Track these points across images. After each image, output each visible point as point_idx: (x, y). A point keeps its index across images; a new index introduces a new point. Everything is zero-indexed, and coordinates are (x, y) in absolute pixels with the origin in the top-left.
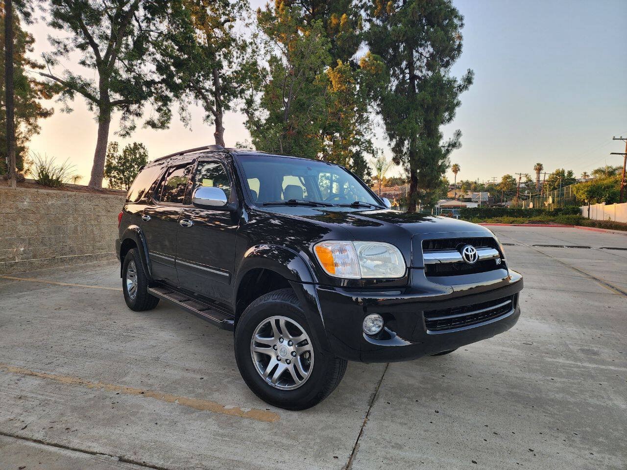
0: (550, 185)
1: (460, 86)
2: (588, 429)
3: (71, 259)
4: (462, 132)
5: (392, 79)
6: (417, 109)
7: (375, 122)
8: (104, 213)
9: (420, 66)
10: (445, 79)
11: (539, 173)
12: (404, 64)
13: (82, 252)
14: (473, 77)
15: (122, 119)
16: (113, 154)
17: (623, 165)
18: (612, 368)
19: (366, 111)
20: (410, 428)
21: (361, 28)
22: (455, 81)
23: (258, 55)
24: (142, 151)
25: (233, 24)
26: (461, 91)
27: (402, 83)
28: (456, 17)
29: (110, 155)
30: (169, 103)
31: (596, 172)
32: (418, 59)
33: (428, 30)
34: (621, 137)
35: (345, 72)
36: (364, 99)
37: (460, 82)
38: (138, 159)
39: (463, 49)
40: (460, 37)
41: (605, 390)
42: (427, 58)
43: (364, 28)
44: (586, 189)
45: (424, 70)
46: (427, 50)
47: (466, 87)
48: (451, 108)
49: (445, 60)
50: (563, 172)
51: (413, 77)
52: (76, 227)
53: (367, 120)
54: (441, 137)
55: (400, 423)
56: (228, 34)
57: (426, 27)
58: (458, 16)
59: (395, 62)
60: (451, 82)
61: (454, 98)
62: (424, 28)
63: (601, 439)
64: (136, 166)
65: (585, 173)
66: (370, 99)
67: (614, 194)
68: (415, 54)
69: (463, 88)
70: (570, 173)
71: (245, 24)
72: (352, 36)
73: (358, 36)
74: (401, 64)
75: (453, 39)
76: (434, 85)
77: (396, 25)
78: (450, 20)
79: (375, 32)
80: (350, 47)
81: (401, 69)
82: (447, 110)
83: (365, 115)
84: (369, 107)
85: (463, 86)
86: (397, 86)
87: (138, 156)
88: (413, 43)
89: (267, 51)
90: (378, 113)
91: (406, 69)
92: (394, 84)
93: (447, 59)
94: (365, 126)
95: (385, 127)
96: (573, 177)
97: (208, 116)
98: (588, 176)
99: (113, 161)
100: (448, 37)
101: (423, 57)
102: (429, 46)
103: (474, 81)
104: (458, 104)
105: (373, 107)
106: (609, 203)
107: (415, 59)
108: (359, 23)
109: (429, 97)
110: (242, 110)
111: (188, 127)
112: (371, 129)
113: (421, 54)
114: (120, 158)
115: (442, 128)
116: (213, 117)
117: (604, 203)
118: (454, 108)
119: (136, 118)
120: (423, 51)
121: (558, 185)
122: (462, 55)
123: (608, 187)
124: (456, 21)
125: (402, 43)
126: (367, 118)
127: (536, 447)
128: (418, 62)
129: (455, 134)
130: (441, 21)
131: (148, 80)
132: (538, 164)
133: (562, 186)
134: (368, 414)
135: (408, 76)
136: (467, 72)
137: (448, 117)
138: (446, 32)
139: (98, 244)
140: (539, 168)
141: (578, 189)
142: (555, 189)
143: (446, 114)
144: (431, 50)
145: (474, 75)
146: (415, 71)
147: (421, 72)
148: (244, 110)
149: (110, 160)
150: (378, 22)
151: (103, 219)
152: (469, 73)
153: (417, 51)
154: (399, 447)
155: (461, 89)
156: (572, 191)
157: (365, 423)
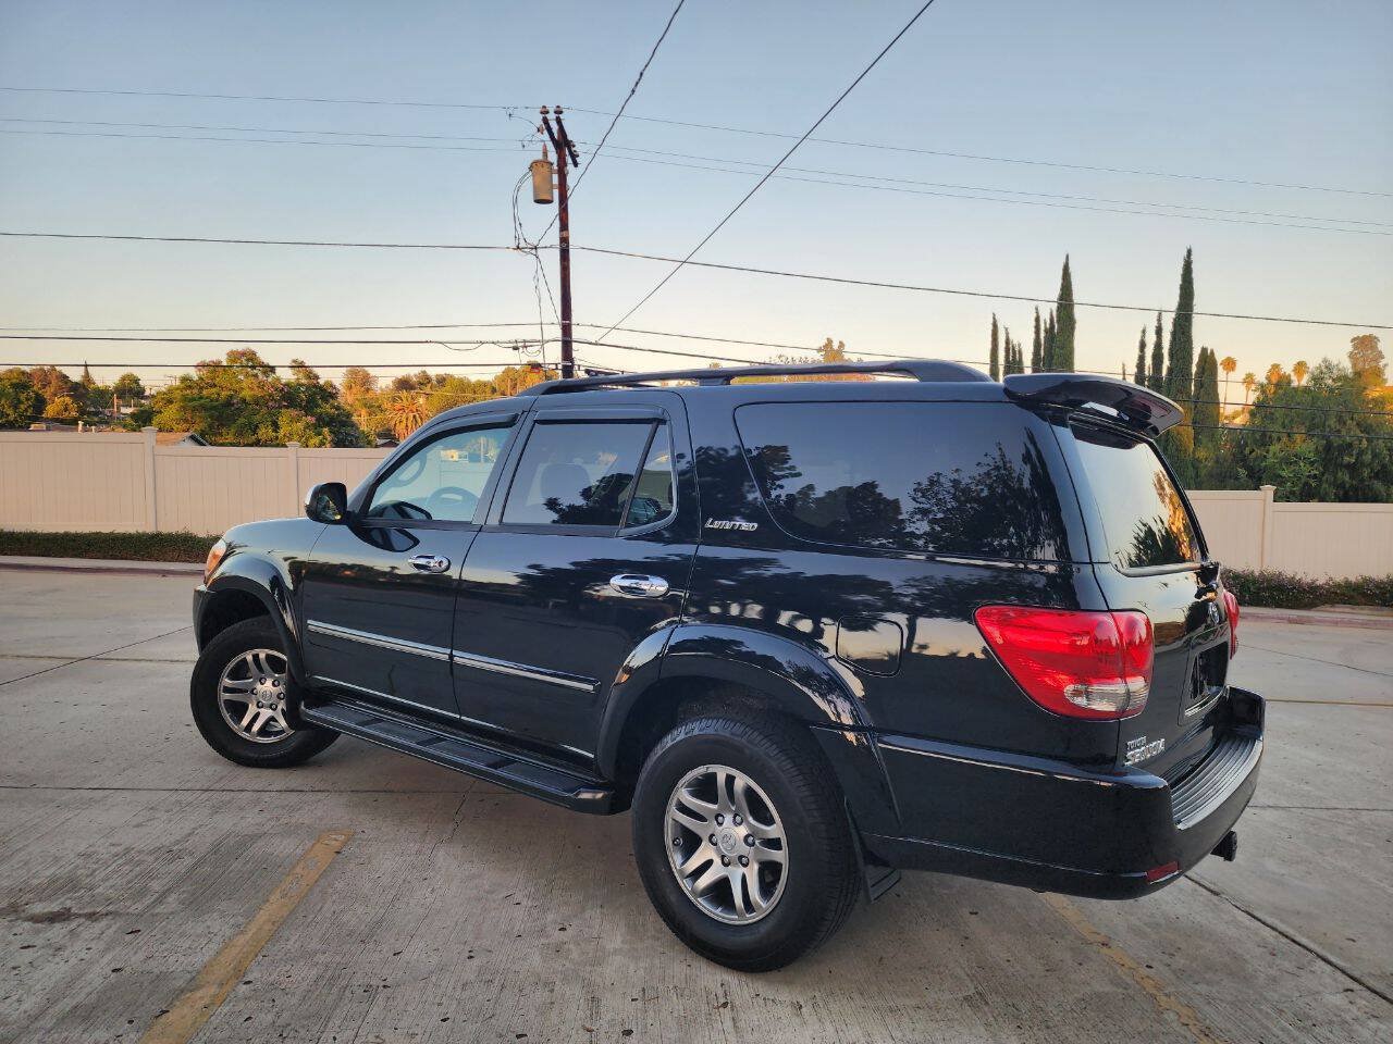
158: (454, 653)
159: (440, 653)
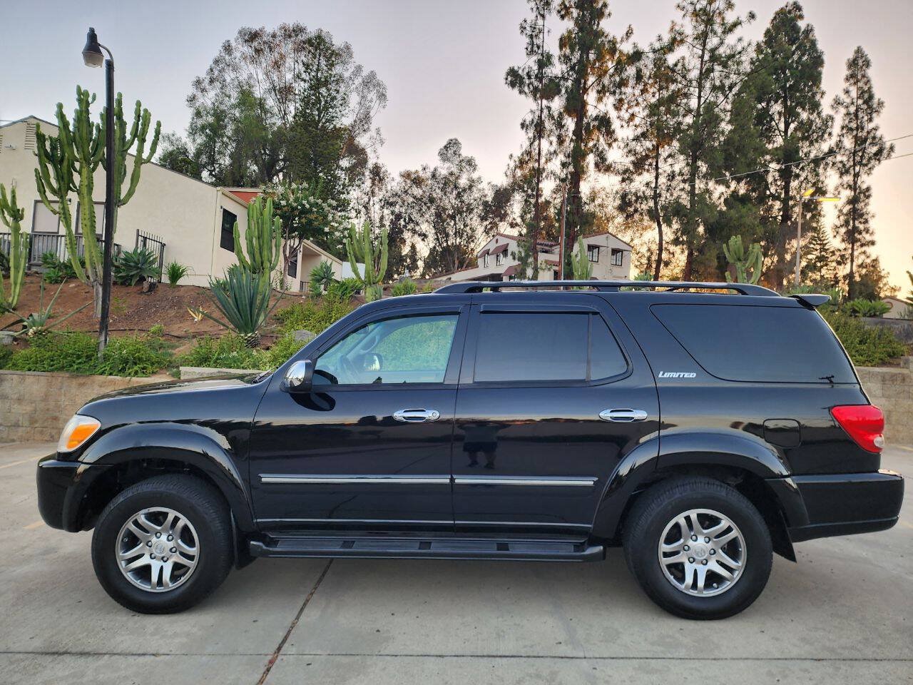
158: (455, 477)
159: (445, 480)
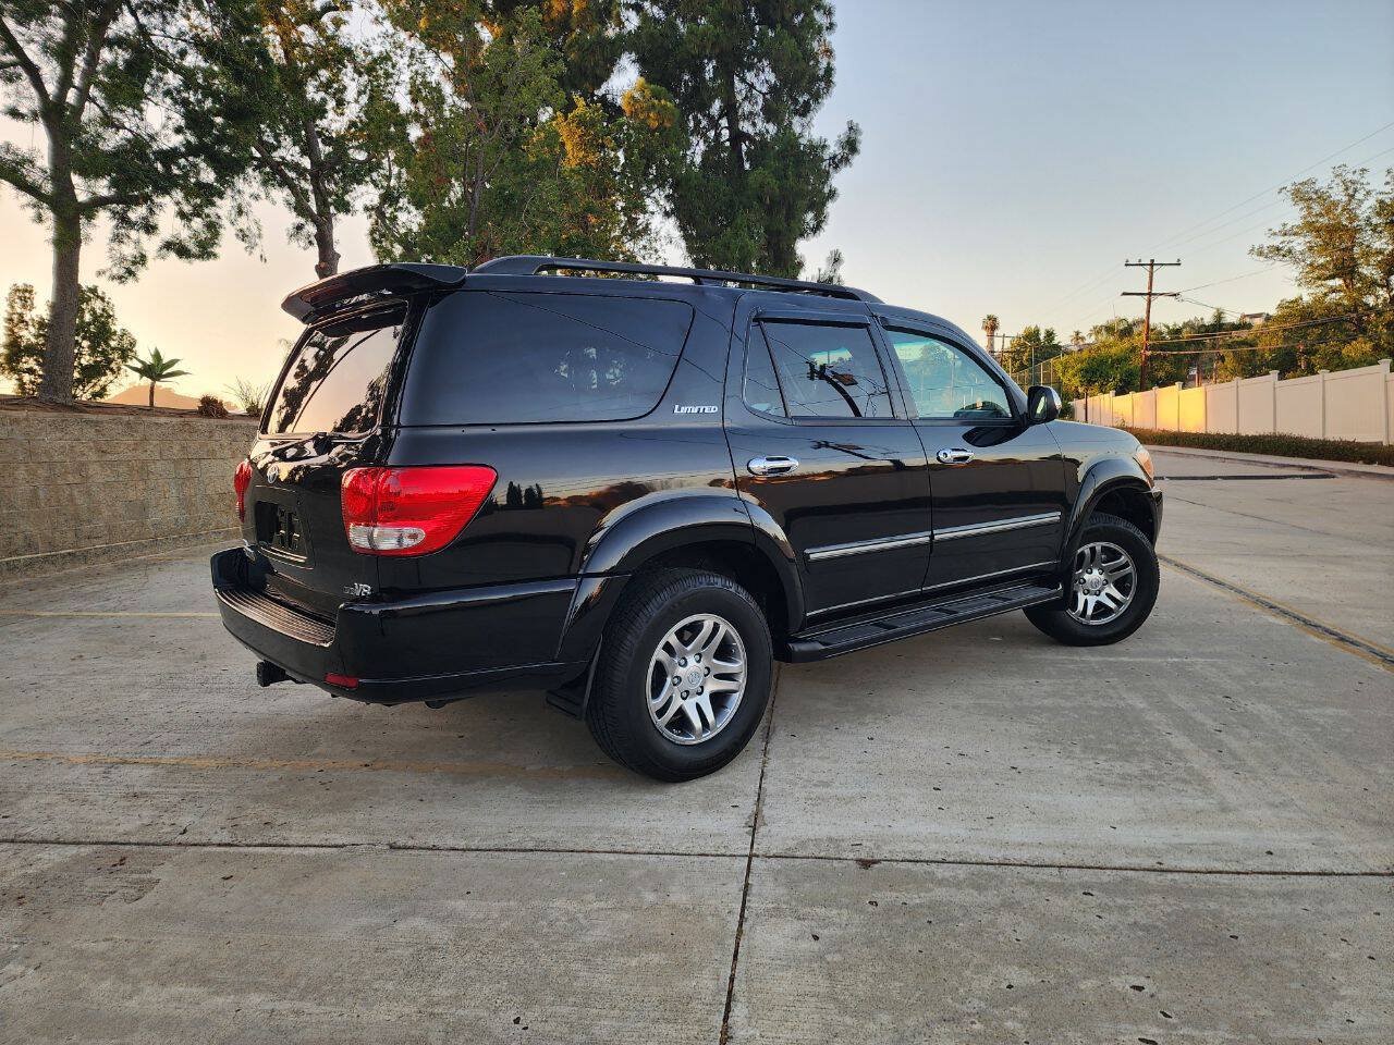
0: (1014, 359)
1: (835, 157)
2: (1091, 736)
3: (30, 564)
4: (844, 256)
5: (694, 140)
6: (751, 207)
7: (662, 233)
8: (93, 456)
9: (751, 113)
10: (803, 141)
11: (991, 336)
12: (717, 105)
13: (52, 545)
14: (859, 138)
15: (113, 240)
16: (21, 315)
17: (1144, 316)
18: (1125, 659)
19: (644, 211)
20: (836, 761)
21: (620, 24)
22: (824, 147)
23: (397, 84)
24: (98, 305)
25: (343, 15)
26: (837, 167)
27: (714, 147)
28: (818, 7)
29: (15, 317)
30: (216, 199)
31: (1097, 331)
32: (746, 98)
33: (763, 34)
34: (1140, 261)
35: (593, 124)
36: (638, 185)
37: (833, 149)
38: (89, 324)
39: (835, 79)
40: (829, 52)
41: (1114, 688)
42: (764, 94)
43: (626, 24)
44: (1079, 366)
45: (759, 122)
46: (763, 78)
47: (846, 160)
48: (819, 201)
49: (801, 100)
50: (1037, 332)
51: (738, 137)
52: (35, 491)
53: (646, 229)
54: (800, 265)
55: (819, 758)
56: (333, 37)
57: (757, 28)
58: (824, 8)
59: (696, 100)
60: (816, 149)
61: (824, 183)
62: (754, 30)
63: (1109, 746)
64: (85, 344)
65: (1078, 333)
66: (649, 183)
67: (1130, 374)
68: (738, 85)
69: (840, 161)
70: (1050, 335)
71: (372, 17)
72: (602, 42)
73: (612, 42)
74: (710, 106)
75: (815, 57)
76: (782, 155)
77: (694, 19)
78: (806, 15)
79: (652, 35)
80: (596, 65)
81: (710, 118)
82: (811, 207)
83: (642, 219)
84: (648, 201)
85: (839, 157)
86: (705, 155)
87: (88, 317)
88: (734, 63)
89: (417, 73)
90: (667, 214)
91: (720, 117)
92: (697, 150)
93: (806, 97)
94: (643, 243)
95: (683, 244)
96: (1055, 342)
97: (299, 228)
98: (1083, 339)
99: (24, 333)
100: (804, 52)
101: (754, 92)
102: (767, 69)
103: (860, 147)
104: (832, 194)
105: (657, 202)
106: (1121, 391)
107: (739, 98)
108: (614, 12)
109: (772, 181)
110: (366, 209)
111: (257, 252)
112: (656, 251)
113: (752, 86)
114: (42, 324)
115: (803, 247)
116: (311, 229)
117: (1112, 392)
118: (824, 205)
119: (143, 236)
120: (755, 81)
121: (1029, 360)
122: (835, 90)
123: (1119, 361)
124: (819, 17)
125: (710, 60)
126: (647, 225)
127: (1021, 764)
128: (746, 103)
129: (828, 259)
130: (788, 15)
131: (165, 147)
132: (989, 318)
133: (1037, 362)
134: (765, 752)
135: (726, 133)
136: (846, 128)
137: (812, 224)
138: (801, 42)
139: (86, 527)
140: (992, 325)
141: (1065, 368)
142: (1022, 367)
143: (809, 216)
144: (772, 78)
145: (861, 134)
146: (741, 123)
147: (754, 124)
148: (373, 209)
149: (16, 330)
150: (656, 11)
151: (94, 469)
152: (851, 129)
153: (743, 80)
154: (826, 784)
155: (838, 162)
156: (1054, 371)
157: (764, 762)
